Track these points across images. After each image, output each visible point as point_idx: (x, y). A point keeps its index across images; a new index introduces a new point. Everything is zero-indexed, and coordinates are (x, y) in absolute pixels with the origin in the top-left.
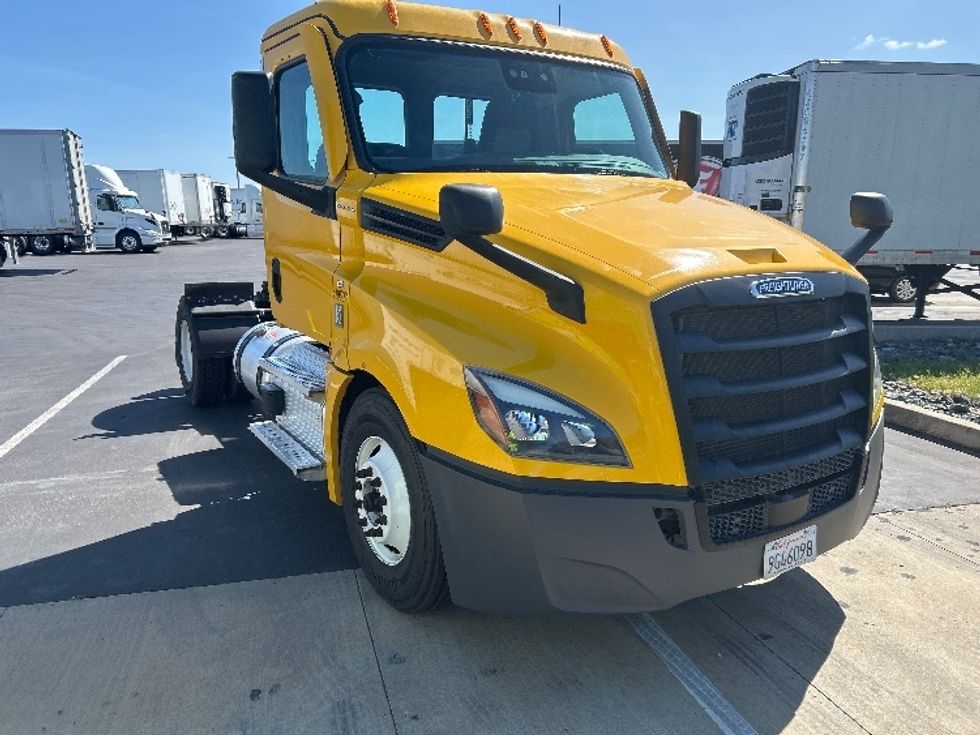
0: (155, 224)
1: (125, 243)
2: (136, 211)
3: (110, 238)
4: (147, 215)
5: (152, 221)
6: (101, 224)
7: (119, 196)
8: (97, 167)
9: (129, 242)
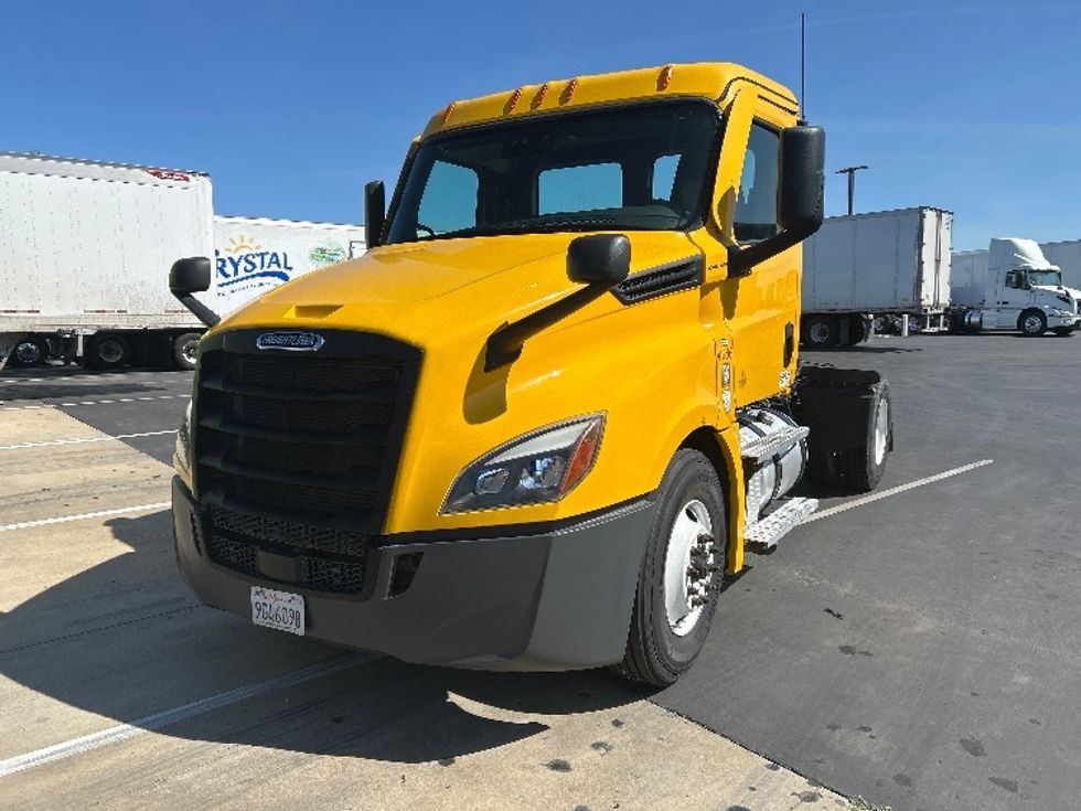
0: (1068, 301)
1: (1027, 324)
2: (1047, 288)
3: (1011, 319)
4: (1060, 291)
5: (1066, 299)
6: (1004, 303)
7: (1032, 271)
8: (1014, 240)
9: (1034, 323)
